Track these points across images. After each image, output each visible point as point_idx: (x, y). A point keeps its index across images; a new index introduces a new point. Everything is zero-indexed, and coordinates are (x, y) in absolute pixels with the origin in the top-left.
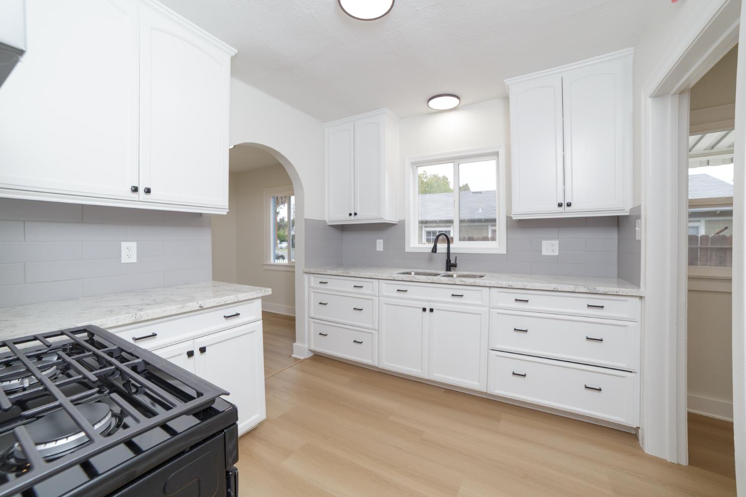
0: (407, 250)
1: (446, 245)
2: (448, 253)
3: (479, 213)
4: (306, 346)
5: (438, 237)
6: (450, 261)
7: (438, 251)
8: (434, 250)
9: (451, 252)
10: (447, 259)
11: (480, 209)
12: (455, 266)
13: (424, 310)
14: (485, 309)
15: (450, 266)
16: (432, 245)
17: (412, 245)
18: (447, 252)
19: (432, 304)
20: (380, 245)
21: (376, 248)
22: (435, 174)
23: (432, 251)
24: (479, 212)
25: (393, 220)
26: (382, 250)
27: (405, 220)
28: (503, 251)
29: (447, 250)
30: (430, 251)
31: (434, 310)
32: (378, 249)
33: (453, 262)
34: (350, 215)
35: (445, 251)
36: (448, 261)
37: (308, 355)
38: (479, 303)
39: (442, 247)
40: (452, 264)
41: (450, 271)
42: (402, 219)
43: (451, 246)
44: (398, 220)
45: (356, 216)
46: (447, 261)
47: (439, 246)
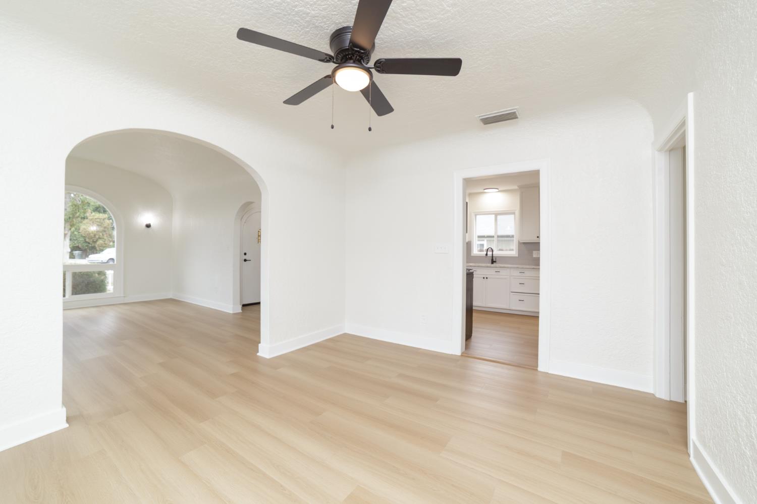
1: (491, 253)
2: (492, 256)
5: (488, 249)
7: (488, 255)
8: (487, 255)
12: (495, 262)
15: (493, 262)
16: (485, 253)
17: (474, 253)
30: (485, 255)
33: (494, 260)
35: (491, 255)
36: (492, 260)
39: (490, 253)
41: (493, 264)
42: (469, 240)
43: (494, 253)
47: (488, 253)
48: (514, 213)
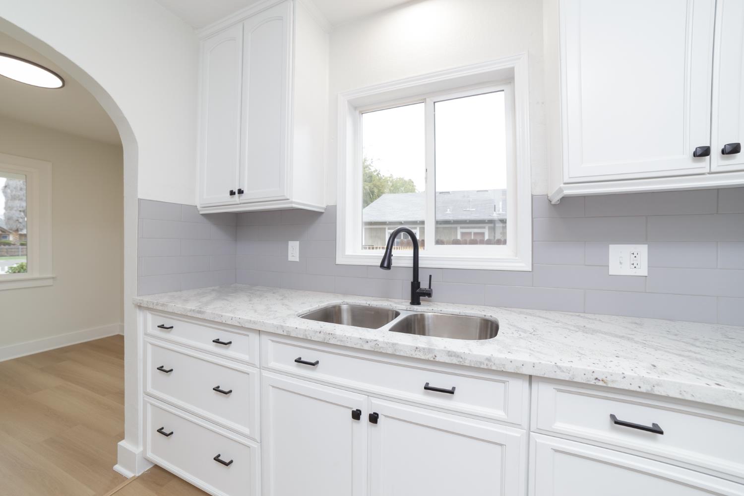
0: (340, 260)
1: (410, 252)
2: (416, 268)
3: (447, 214)
4: (141, 449)
5: (394, 236)
6: (419, 283)
7: (394, 263)
8: (386, 263)
9: (420, 266)
10: (412, 280)
11: (448, 210)
12: (428, 294)
13: (356, 415)
14: (517, 433)
15: (419, 294)
16: (381, 254)
17: (349, 252)
18: (412, 265)
19: (375, 401)
20: (294, 250)
21: (287, 256)
22: (402, 177)
23: (382, 266)
24: (447, 212)
25: (317, 205)
26: (298, 260)
27: (336, 206)
28: (524, 264)
29: (412, 262)
30: (377, 264)
31: (380, 420)
32: (290, 258)
33: (424, 285)
34: (232, 193)
35: (409, 263)
36: (415, 284)
37: (141, 469)
38: (500, 414)
39: (402, 255)
40: (421, 289)
41: (419, 304)
42: (332, 203)
43: (421, 252)
44: (324, 206)
45: (243, 196)
46: (413, 284)
47: (395, 252)
48: (506, 79)
